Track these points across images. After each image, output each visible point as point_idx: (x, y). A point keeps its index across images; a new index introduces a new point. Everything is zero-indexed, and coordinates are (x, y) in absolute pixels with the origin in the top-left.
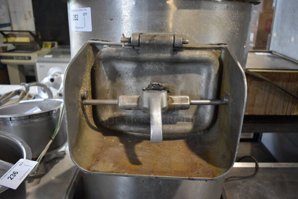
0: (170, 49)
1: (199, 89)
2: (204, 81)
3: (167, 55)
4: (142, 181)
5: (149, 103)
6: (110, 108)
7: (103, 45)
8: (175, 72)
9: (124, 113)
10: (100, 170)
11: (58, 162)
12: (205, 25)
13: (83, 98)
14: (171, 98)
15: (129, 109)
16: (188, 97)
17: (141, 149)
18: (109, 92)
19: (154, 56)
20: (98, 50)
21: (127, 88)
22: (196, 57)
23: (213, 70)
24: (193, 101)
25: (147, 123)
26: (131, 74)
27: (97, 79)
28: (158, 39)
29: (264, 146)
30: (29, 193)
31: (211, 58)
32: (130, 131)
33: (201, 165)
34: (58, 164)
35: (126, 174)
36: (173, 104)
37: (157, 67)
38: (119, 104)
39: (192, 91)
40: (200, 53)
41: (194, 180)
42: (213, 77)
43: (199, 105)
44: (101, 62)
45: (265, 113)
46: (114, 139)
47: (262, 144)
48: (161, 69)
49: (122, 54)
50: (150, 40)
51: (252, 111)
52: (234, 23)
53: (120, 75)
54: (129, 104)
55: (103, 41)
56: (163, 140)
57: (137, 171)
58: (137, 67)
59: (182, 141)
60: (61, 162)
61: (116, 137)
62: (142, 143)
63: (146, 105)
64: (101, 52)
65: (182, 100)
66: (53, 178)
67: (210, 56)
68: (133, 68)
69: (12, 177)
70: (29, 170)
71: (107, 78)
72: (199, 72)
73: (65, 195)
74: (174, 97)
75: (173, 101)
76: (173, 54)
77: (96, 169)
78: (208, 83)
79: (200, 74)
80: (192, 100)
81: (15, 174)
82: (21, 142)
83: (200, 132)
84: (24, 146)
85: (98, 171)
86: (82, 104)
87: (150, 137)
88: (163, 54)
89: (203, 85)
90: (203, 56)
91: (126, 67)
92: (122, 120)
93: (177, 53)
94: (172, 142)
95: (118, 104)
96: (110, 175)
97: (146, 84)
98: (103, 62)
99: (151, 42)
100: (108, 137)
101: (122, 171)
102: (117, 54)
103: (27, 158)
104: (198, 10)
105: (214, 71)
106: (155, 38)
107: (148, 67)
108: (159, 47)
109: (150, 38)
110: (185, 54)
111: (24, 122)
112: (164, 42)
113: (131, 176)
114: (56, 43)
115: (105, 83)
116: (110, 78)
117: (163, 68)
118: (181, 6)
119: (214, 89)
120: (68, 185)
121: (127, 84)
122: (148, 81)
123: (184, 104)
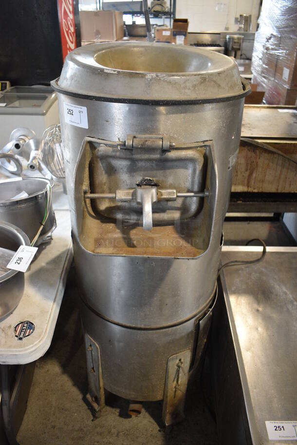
0: (159, 151)
1: (187, 182)
2: (191, 175)
3: (157, 156)
4: (136, 263)
5: (142, 198)
6: (107, 200)
7: (100, 144)
9: (119, 204)
10: (102, 253)
11: (45, 248)
12: (191, 126)
13: (85, 193)
14: (161, 192)
15: (125, 202)
16: (175, 191)
17: (136, 234)
18: (106, 185)
19: (146, 156)
20: (95, 148)
21: (122, 182)
22: (182, 156)
23: (197, 166)
24: (179, 194)
25: (140, 212)
26: (125, 170)
27: (95, 174)
28: (149, 144)
29: (286, 227)
31: (195, 157)
32: (126, 219)
34: (46, 250)
35: (124, 255)
36: (162, 197)
37: (148, 164)
38: (117, 198)
39: (180, 184)
40: (186, 153)
41: (178, 259)
42: (198, 172)
43: (186, 197)
44: (99, 160)
45: (277, 190)
46: (111, 226)
47: (284, 224)
48: (153, 166)
49: (118, 154)
50: (142, 145)
51: (262, 188)
52: (220, 120)
53: (116, 170)
54: (125, 198)
55: (99, 139)
56: (153, 226)
57: (133, 252)
58: (130, 165)
59: (171, 227)
60: (48, 247)
61: (113, 224)
62: (136, 229)
63: (139, 200)
64: (98, 150)
65: (170, 194)
66: (43, 264)
67: (194, 155)
68: (127, 165)
69: (19, 262)
70: (32, 255)
71: (104, 172)
72: (186, 168)
74: (163, 191)
75: (162, 195)
76: (162, 155)
77: (99, 252)
78: (193, 177)
79: (187, 169)
80: (179, 192)
81: (20, 259)
82: (16, 229)
83: (187, 219)
84: (20, 233)
85: (101, 253)
86: (84, 197)
87: (143, 223)
88: (154, 155)
89: (190, 178)
90: (188, 155)
91: (121, 164)
92: (118, 209)
93: (165, 154)
94: (162, 228)
95: (115, 198)
96: (111, 256)
97: (139, 179)
98: (101, 159)
99: (143, 146)
100: (105, 224)
101: (121, 252)
102: (114, 154)
103: (26, 245)
104: (185, 114)
105: (199, 167)
106: (147, 143)
107: (140, 164)
108: (150, 150)
109: (142, 143)
110: (172, 154)
111: (11, 208)
112: (154, 146)
113: (128, 257)
114: (8, 83)
115: (102, 177)
116: (106, 173)
117: (154, 165)
118: (169, 112)
119: (199, 182)
121: (122, 178)
122: (141, 176)
123: (172, 197)
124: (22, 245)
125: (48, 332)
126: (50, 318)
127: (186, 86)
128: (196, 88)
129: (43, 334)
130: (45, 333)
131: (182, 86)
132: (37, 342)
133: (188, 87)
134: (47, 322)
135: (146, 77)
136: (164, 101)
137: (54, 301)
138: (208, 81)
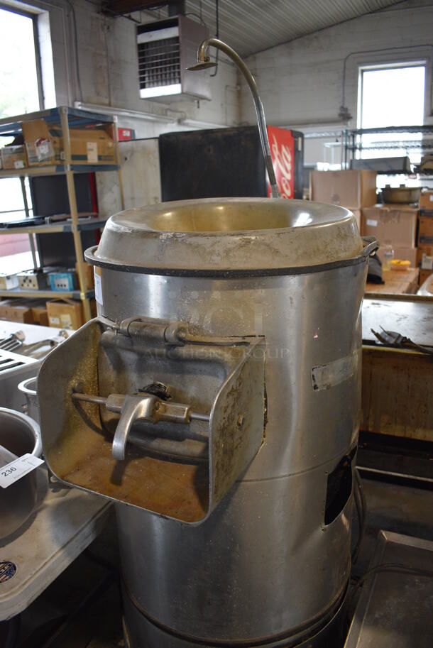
0: (163, 343)
3: (162, 350)
7: (107, 326)
8: (182, 372)
13: (74, 391)
16: (187, 409)
18: (115, 385)
19: (148, 349)
26: (134, 367)
28: (147, 331)
30: (46, 506)
31: (221, 358)
33: (189, 503)
36: (165, 414)
38: (107, 405)
48: (166, 366)
50: (139, 331)
54: (116, 406)
58: (139, 359)
65: (177, 411)
68: (136, 360)
69: (7, 473)
70: (30, 468)
71: (111, 367)
72: (214, 374)
73: (89, 520)
74: (169, 406)
75: (165, 411)
76: (170, 351)
79: (216, 376)
81: (13, 470)
91: (129, 357)
94: (179, 465)
97: (147, 382)
98: (105, 349)
99: (141, 333)
106: (145, 329)
107: (151, 361)
108: (151, 340)
109: (139, 328)
112: (153, 335)
115: (109, 373)
116: (114, 368)
117: (167, 364)
120: (100, 507)
121: (131, 378)
122: (151, 379)
123: (178, 417)
124: (31, 453)
125: (26, 586)
126: (42, 567)
127: (214, 251)
128: (231, 254)
129: (17, 587)
130: (20, 587)
131: (208, 250)
132: (3, 595)
133: (217, 253)
134: (34, 572)
135: (161, 237)
136: (172, 270)
137: (64, 547)
138: (254, 244)
